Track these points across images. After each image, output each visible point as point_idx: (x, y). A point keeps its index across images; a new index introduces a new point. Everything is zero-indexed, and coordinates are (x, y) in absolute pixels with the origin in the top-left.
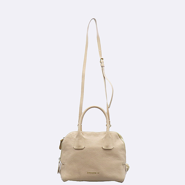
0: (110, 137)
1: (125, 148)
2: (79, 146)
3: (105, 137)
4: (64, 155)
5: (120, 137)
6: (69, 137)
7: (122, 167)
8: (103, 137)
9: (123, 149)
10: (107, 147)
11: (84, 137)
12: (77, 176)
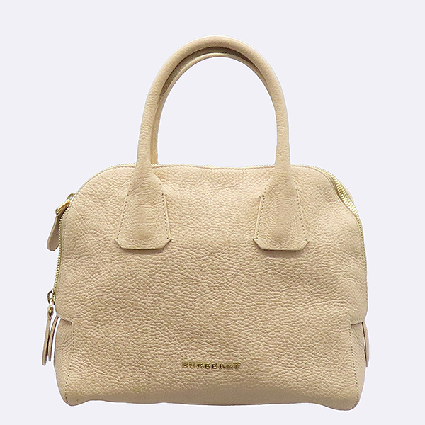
0: (292, 194)
1: (363, 244)
2: (144, 237)
3: (270, 194)
4: (71, 276)
5: (340, 193)
6: (97, 192)
7: (348, 336)
8: (258, 190)
9: (355, 250)
10: (279, 238)
11: (167, 189)
12: (131, 379)
